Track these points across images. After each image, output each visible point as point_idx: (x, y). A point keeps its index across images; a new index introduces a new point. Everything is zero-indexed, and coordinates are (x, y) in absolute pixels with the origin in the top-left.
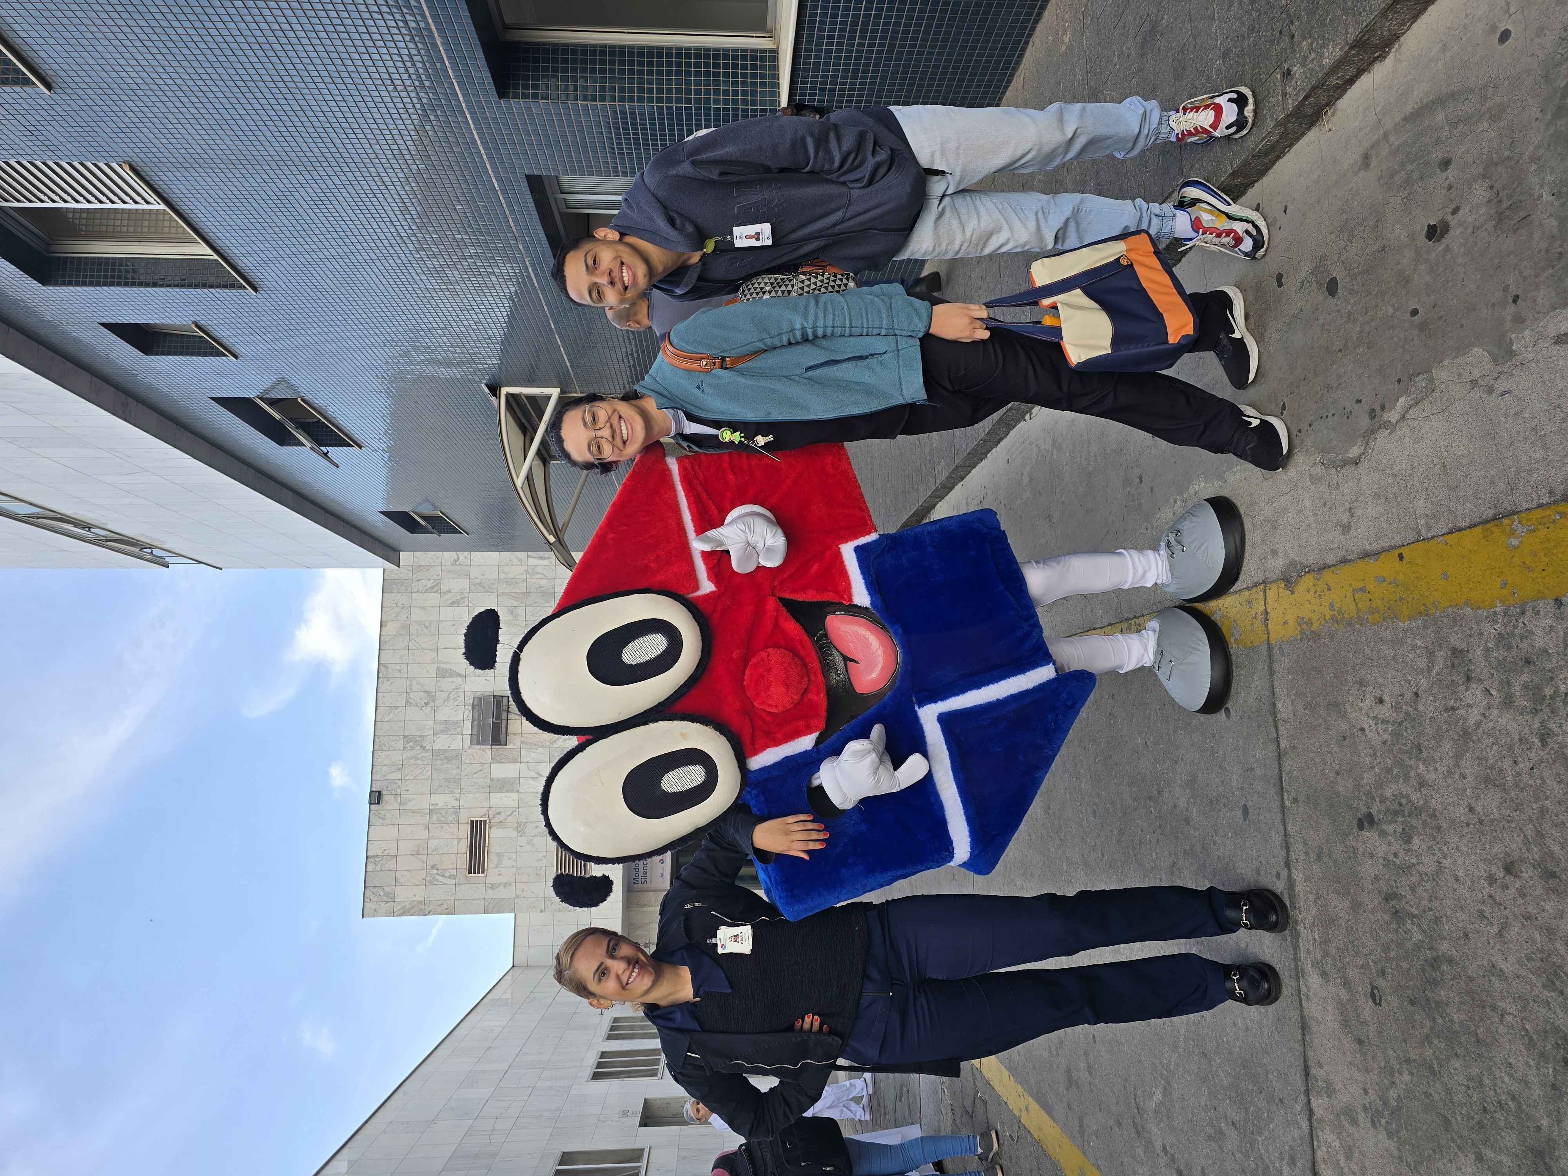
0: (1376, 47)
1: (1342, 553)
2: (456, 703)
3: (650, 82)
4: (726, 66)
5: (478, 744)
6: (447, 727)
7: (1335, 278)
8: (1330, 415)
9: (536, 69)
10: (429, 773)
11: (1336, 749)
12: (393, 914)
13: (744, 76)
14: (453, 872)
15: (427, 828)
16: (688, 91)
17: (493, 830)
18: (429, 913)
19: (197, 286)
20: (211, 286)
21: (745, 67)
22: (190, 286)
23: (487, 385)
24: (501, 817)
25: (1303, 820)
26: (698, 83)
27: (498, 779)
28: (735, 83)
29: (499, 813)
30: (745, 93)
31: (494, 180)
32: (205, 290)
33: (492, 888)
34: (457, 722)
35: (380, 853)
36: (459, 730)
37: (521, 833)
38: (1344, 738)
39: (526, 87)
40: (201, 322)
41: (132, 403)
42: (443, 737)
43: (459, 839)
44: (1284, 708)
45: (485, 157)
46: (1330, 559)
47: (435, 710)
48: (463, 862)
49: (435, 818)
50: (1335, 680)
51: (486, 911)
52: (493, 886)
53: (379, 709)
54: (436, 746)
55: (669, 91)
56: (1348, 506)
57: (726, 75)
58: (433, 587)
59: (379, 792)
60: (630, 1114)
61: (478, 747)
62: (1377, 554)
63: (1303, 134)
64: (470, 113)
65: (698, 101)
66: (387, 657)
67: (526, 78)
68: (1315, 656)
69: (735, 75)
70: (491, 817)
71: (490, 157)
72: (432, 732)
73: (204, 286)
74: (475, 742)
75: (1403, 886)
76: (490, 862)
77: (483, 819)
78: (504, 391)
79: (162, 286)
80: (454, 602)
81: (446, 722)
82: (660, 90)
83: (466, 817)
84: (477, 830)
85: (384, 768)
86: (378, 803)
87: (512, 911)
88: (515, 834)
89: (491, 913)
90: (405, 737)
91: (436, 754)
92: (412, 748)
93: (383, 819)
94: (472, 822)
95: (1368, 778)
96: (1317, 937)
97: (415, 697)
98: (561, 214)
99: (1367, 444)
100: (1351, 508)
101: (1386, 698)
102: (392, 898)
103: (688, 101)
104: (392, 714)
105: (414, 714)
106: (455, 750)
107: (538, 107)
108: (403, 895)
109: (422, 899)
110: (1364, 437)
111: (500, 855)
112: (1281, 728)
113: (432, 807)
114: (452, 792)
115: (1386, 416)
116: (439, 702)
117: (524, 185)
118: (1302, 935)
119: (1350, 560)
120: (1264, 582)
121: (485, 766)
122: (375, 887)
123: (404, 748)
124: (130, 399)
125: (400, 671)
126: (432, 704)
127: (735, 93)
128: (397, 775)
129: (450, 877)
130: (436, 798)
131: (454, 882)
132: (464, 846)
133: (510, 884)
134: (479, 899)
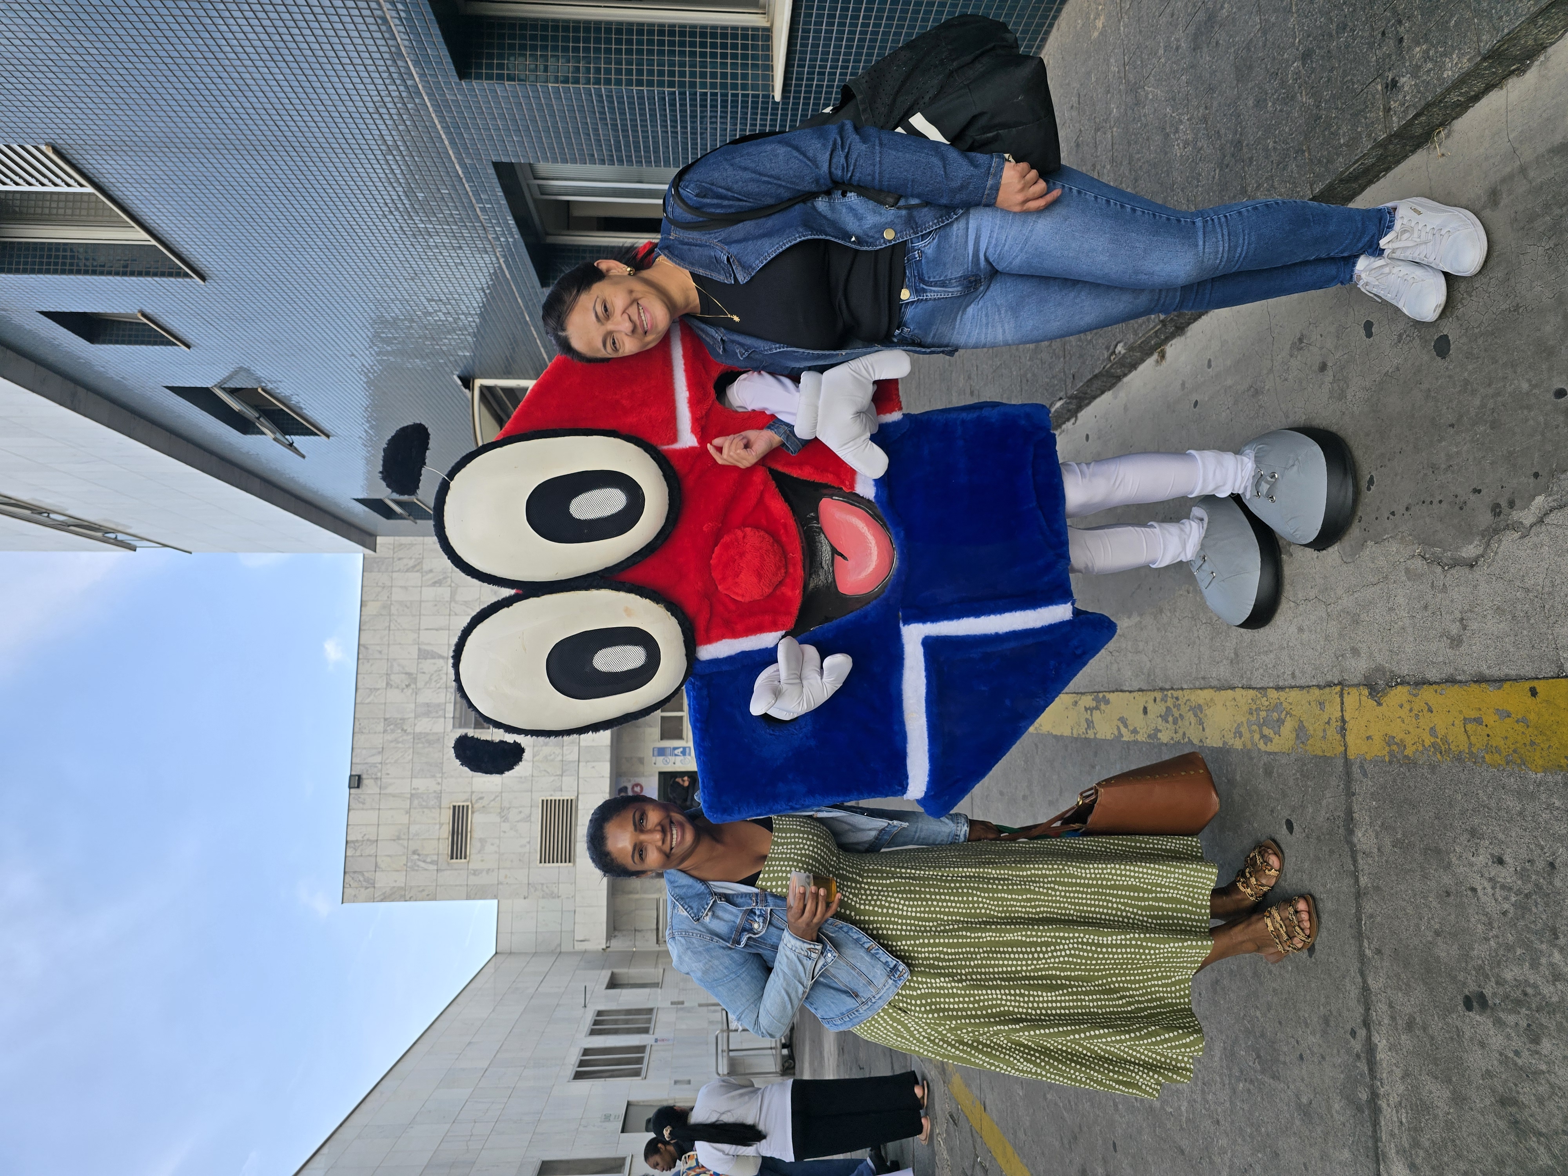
0: (1515, 59)
1: (1448, 670)
2: (438, 686)
3: (629, 62)
4: (714, 45)
6: (429, 710)
7: (1446, 336)
8: (1436, 501)
9: (501, 47)
10: (411, 757)
11: (1434, 904)
12: (373, 900)
13: (734, 56)
14: (435, 858)
15: (408, 812)
16: (672, 74)
17: (475, 815)
18: (410, 899)
19: (140, 274)
20: (155, 274)
21: (734, 46)
22: (132, 274)
23: (460, 377)
24: (484, 802)
25: (1388, 977)
26: (682, 64)
28: (724, 65)
29: (481, 798)
30: (734, 76)
31: (458, 167)
32: (149, 279)
33: (474, 874)
34: (439, 705)
35: (359, 838)
36: (441, 713)
37: (505, 819)
38: (1448, 894)
39: (490, 66)
40: (148, 311)
41: (81, 391)
42: (425, 720)
43: (441, 825)
44: (1364, 838)
45: (446, 142)
46: (1432, 674)
47: (416, 692)
48: (445, 847)
49: (416, 802)
50: (1436, 822)
51: (468, 898)
52: (475, 872)
53: (359, 691)
54: (418, 730)
55: (651, 72)
56: (1459, 616)
57: (714, 55)
58: (414, 567)
59: (359, 777)
60: (612, 1118)
62: (1499, 681)
63: (1406, 157)
64: (427, 94)
65: (682, 84)
66: (367, 638)
67: (491, 56)
68: (1409, 787)
69: (724, 56)
70: (474, 802)
71: (452, 142)
72: (413, 715)
73: (148, 274)
74: (457, 724)
75: (1526, 1093)
76: (473, 848)
77: (465, 804)
78: (478, 382)
79: (102, 273)
80: (435, 582)
81: (428, 705)
82: (640, 72)
83: (448, 802)
84: (459, 815)
85: (364, 752)
86: (358, 787)
87: (495, 897)
88: (498, 819)
89: (474, 899)
90: (385, 719)
91: (417, 737)
92: (393, 731)
93: (364, 803)
94: (454, 807)
95: (1480, 951)
96: (1404, 1120)
97: (396, 679)
98: (535, 201)
99: (1488, 545)
100: (1462, 619)
101: (1507, 858)
102: (372, 885)
103: (671, 84)
104: (372, 697)
105: (394, 696)
106: (437, 734)
107: (503, 89)
108: (384, 881)
109: (403, 885)
110: (1483, 536)
111: (482, 841)
112: (1360, 861)
113: (413, 792)
114: (434, 776)
115: (1516, 515)
116: (420, 684)
117: (491, 171)
118: (1384, 1112)
119: (1460, 682)
120: (1340, 683)
122: (355, 872)
123: (385, 731)
124: (79, 389)
125: (380, 652)
126: (413, 686)
127: (724, 76)
128: (378, 759)
129: (432, 863)
130: (417, 783)
131: (435, 867)
132: (445, 831)
133: (493, 870)
134: (461, 885)
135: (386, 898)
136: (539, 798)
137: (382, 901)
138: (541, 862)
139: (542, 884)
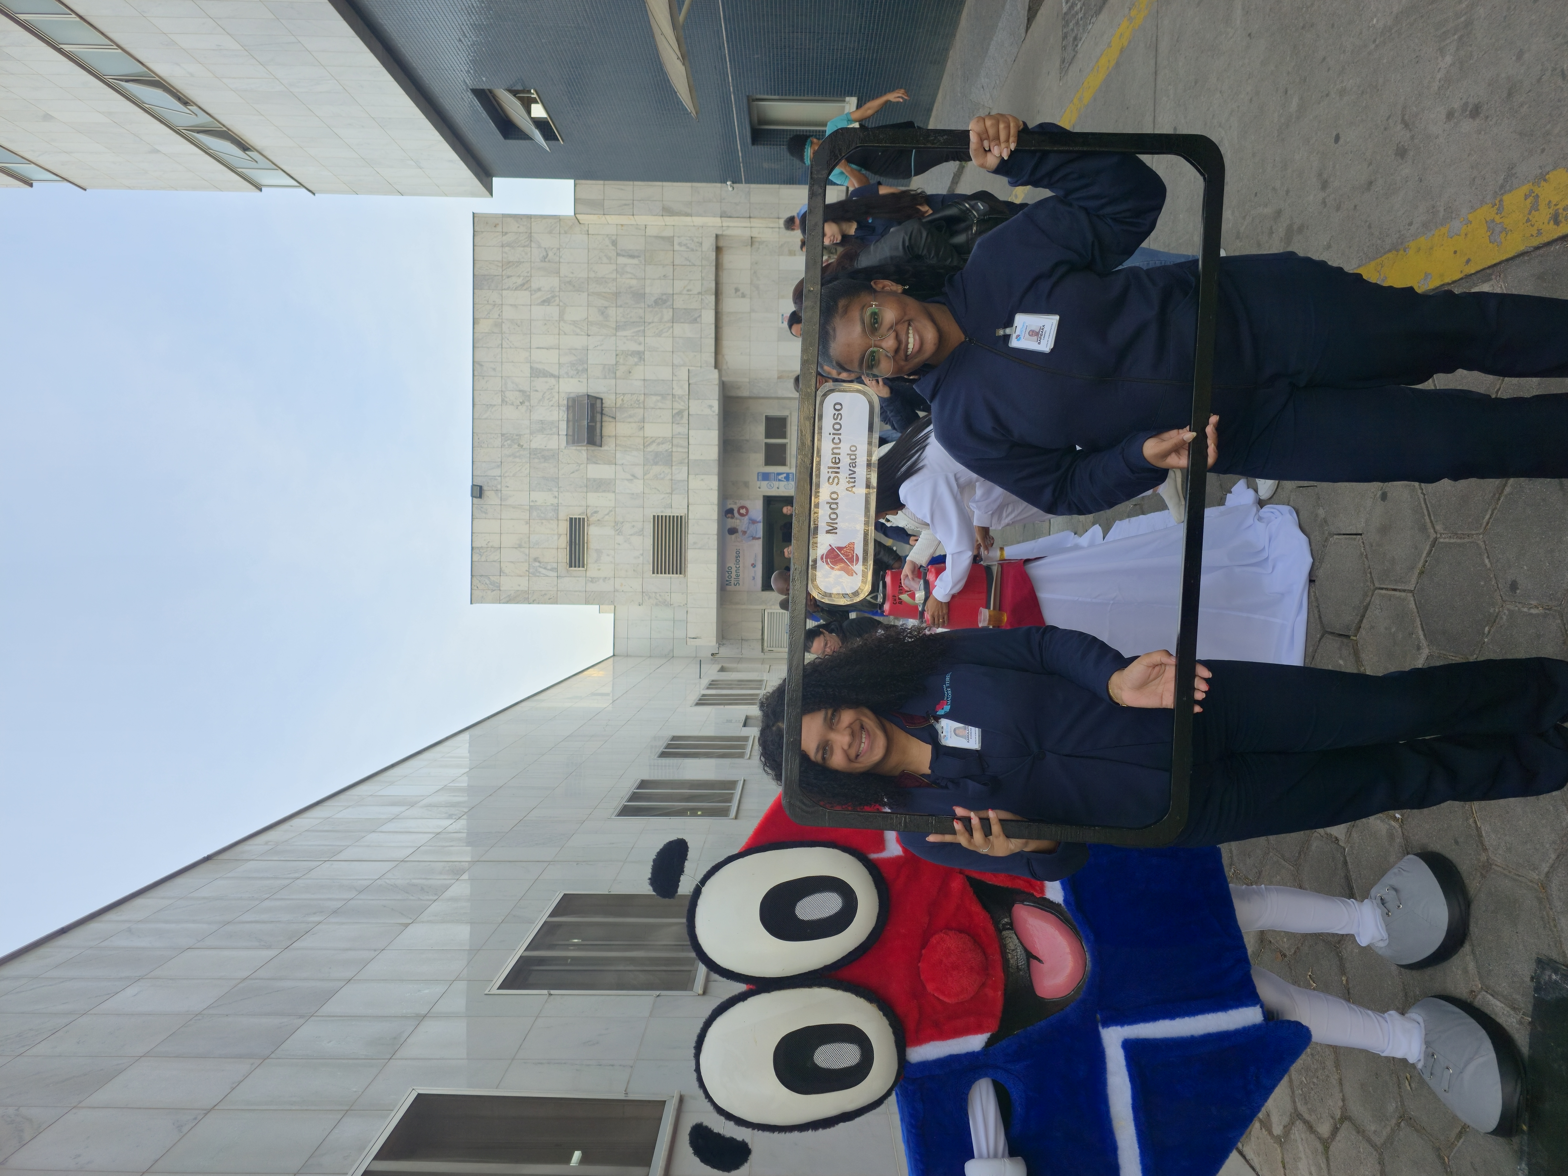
2: (551, 403)
5: (574, 443)
6: (543, 427)
10: (528, 471)
12: (500, 601)
14: (555, 565)
15: (528, 523)
17: (591, 527)
18: (534, 602)
24: (599, 516)
27: (595, 480)
29: (596, 512)
33: (591, 581)
34: (552, 422)
35: (484, 545)
36: (555, 430)
37: (619, 532)
42: (540, 436)
47: (531, 409)
48: (564, 556)
49: (535, 514)
51: (587, 602)
52: (593, 580)
53: (477, 407)
54: (534, 445)
58: (524, 286)
59: (481, 487)
61: (574, 448)
66: (481, 354)
70: (589, 515)
72: (528, 431)
74: (571, 442)
76: (590, 557)
77: (581, 517)
80: (544, 302)
81: (542, 422)
83: (564, 514)
84: (576, 527)
85: (484, 465)
86: (480, 497)
87: (611, 603)
88: (612, 532)
89: (592, 604)
90: (502, 435)
91: (533, 453)
92: (510, 446)
93: (486, 513)
94: (571, 519)
97: (510, 396)
102: (497, 587)
104: (489, 412)
105: (510, 412)
106: (552, 450)
108: (508, 584)
109: (527, 589)
111: (599, 552)
113: (532, 504)
114: (550, 490)
116: (534, 402)
121: (582, 466)
122: (481, 576)
123: (502, 446)
125: (494, 370)
126: (527, 403)
128: (496, 472)
129: (552, 570)
130: (535, 495)
131: (555, 574)
132: (564, 541)
133: (609, 578)
134: (580, 591)
135: (510, 600)
136: (650, 513)
137: (507, 602)
138: (653, 573)
139: (656, 593)
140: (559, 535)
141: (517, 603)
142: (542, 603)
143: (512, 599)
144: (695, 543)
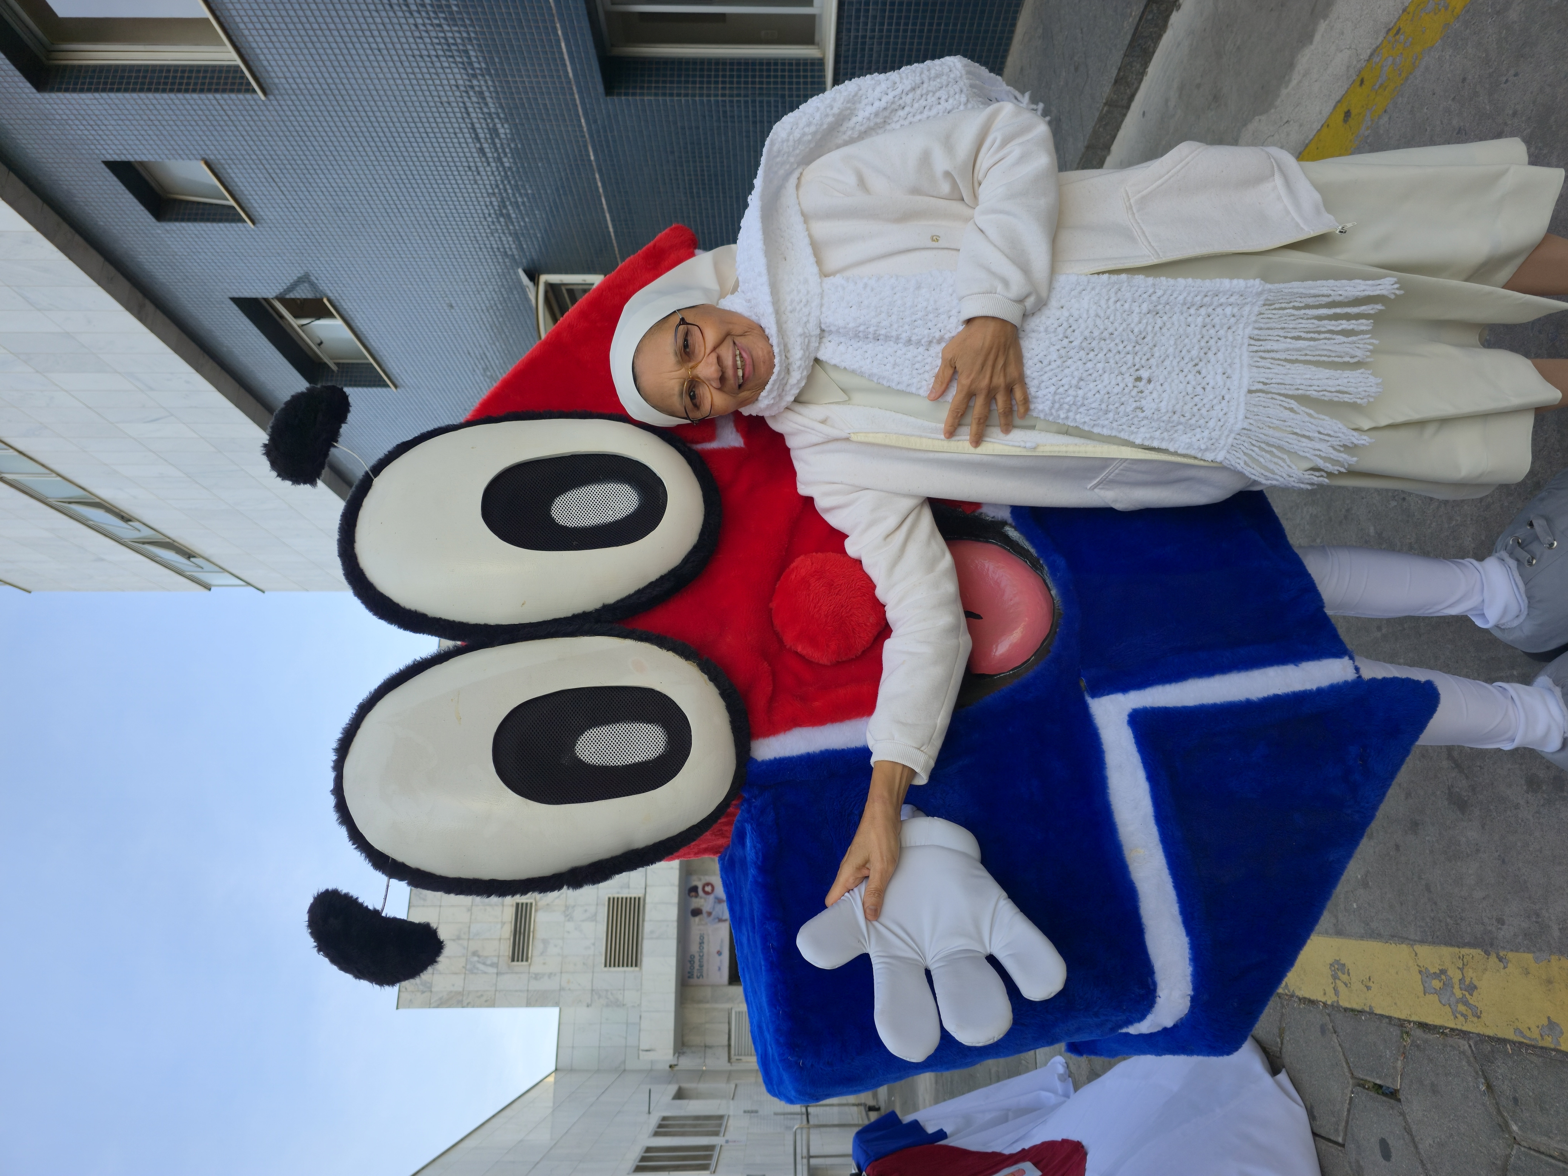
12: (429, 1005)
14: (495, 960)
15: (469, 910)
17: (538, 913)
18: (468, 1005)
23: (525, 270)
24: (548, 900)
33: (535, 979)
37: (569, 917)
48: (506, 949)
51: (529, 1004)
52: (537, 977)
76: (535, 949)
77: (528, 902)
78: (543, 278)
84: (522, 914)
87: (557, 1004)
88: (562, 919)
89: (534, 1006)
93: (424, 901)
94: (517, 905)
102: (428, 988)
108: (441, 984)
109: (461, 989)
111: (545, 942)
129: (493, 965)
131: (495, 970)
132: (507, 931)
133: (555, 975)
134: (521, 991)
136: (605, 896)
137: (438, 1006)
138: (605, 966)
139: (607, 991)
140: (503, 923)
141: (449, 1007)
142: (477, 1007)
143: (443, 1003)
144: (652, 932)
